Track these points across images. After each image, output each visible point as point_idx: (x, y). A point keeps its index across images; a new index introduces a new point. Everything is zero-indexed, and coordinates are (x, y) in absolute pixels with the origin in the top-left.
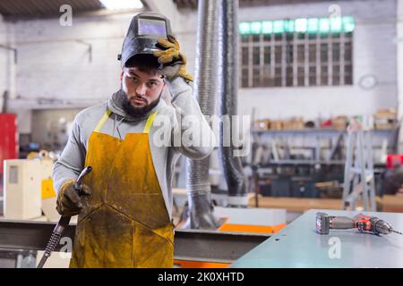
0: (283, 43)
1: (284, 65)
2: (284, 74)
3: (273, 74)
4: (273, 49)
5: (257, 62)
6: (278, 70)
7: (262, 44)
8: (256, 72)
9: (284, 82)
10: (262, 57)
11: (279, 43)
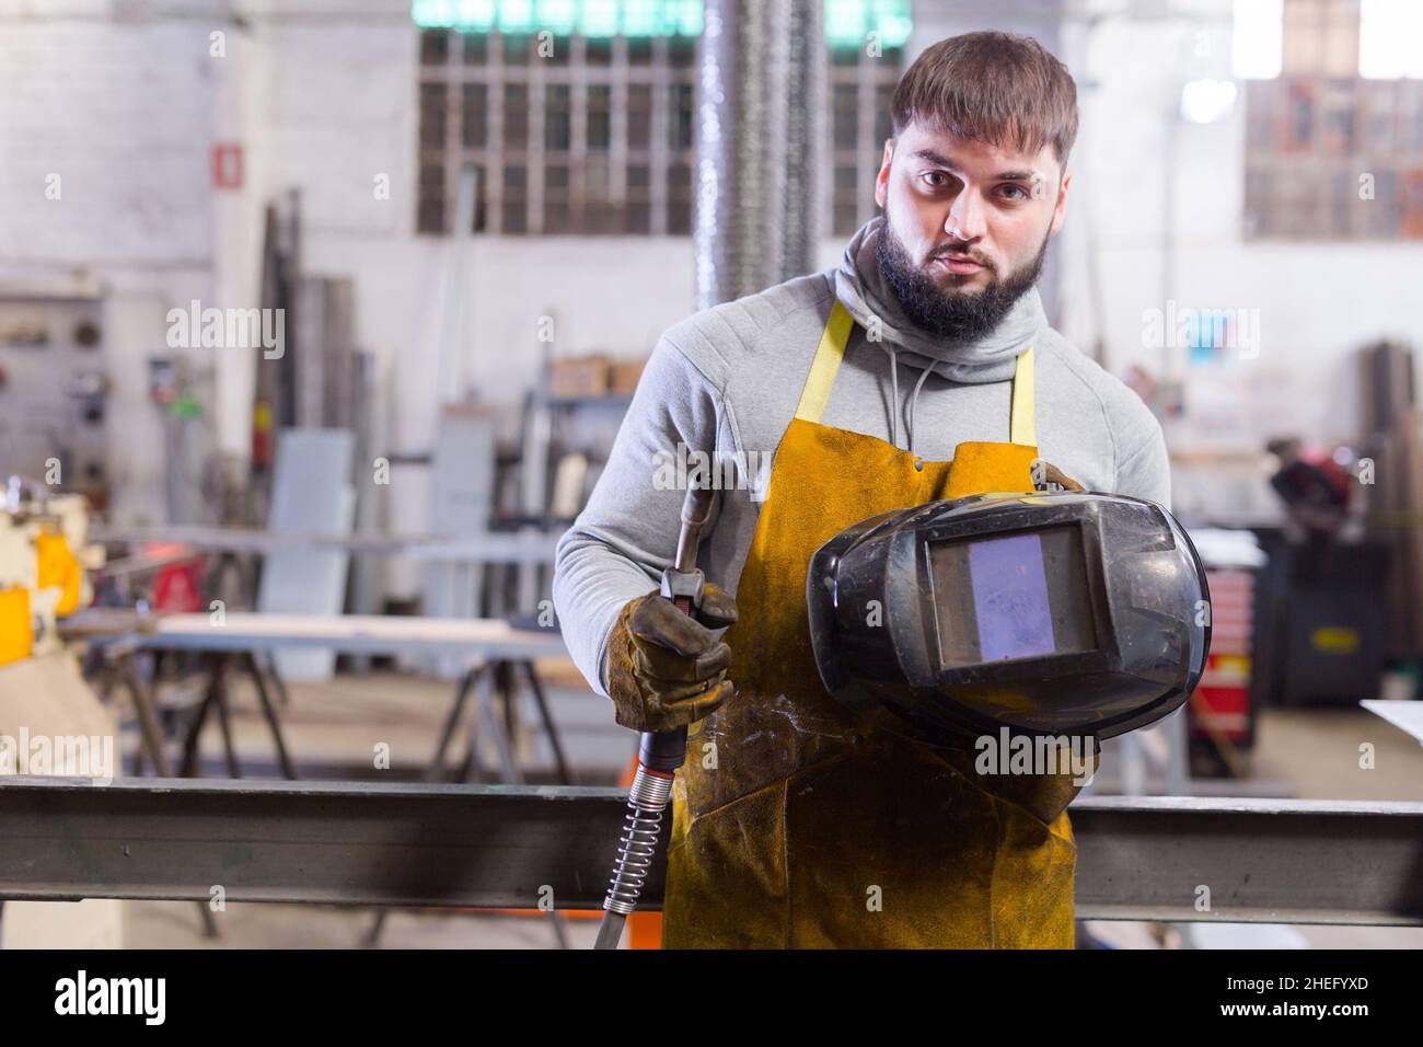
0: (659, 74)
1: (660, 155)
2: (659, 189)
3: (617, 189)
4: (619, 97)
5: (559, 136)
6: (638, 175)
7: (580, 76)
8: (558, 176)
9: (659, 217)
10: (579, 122)
11: (641, 74)
